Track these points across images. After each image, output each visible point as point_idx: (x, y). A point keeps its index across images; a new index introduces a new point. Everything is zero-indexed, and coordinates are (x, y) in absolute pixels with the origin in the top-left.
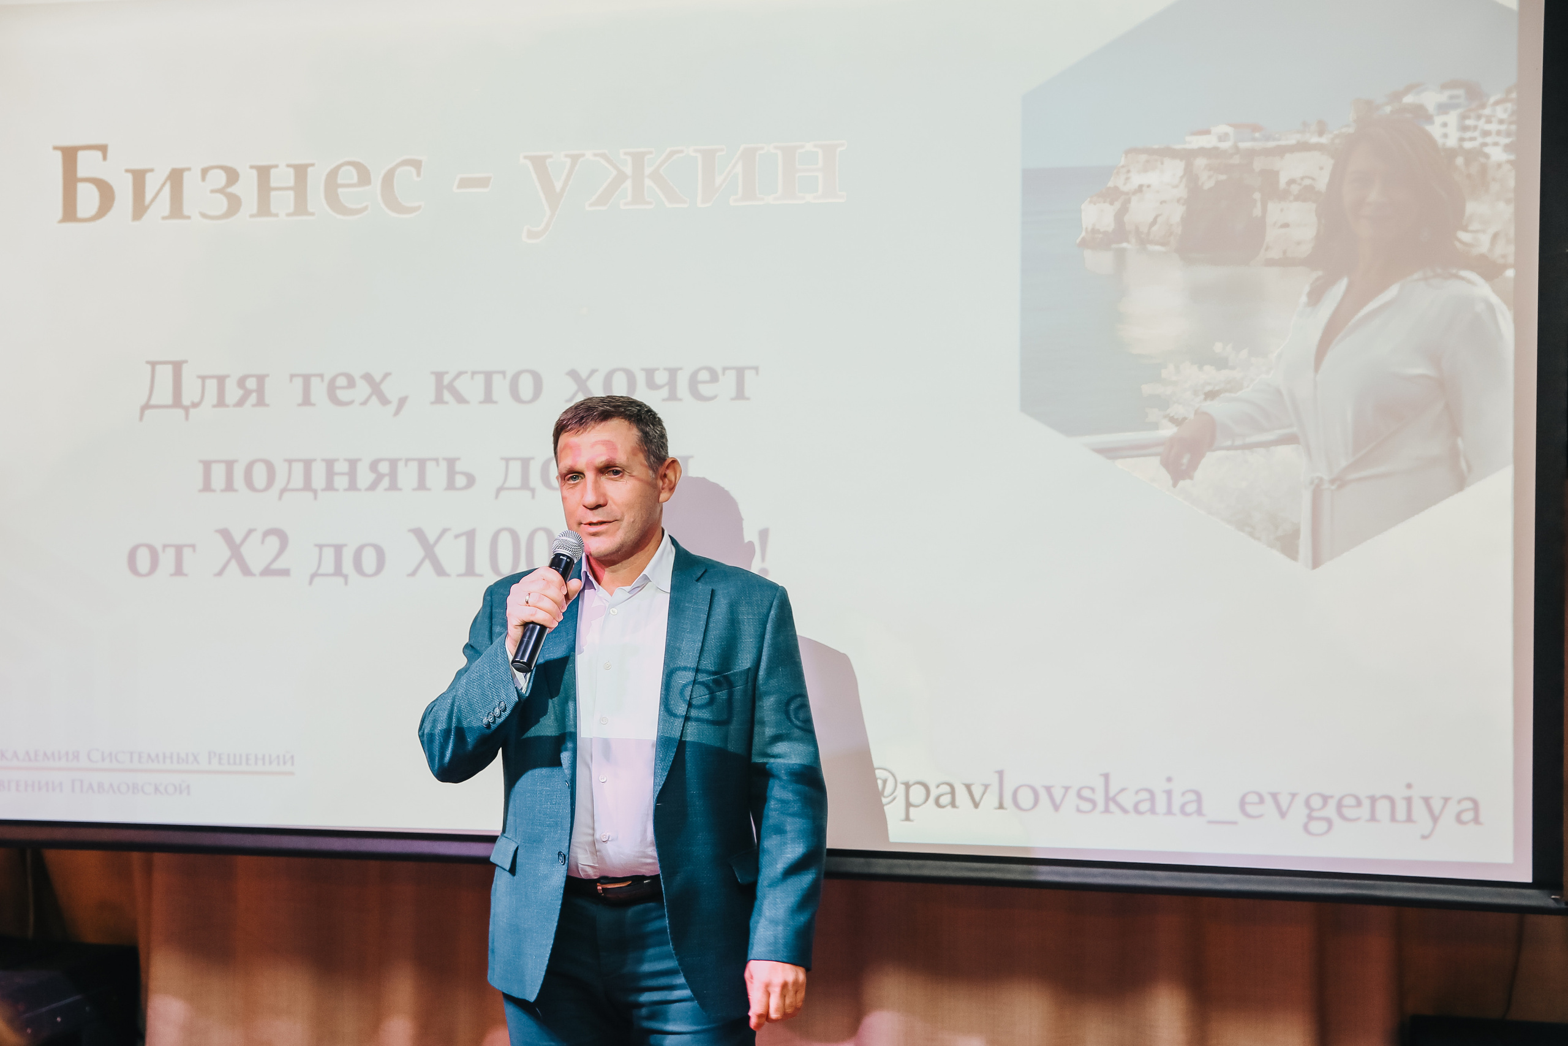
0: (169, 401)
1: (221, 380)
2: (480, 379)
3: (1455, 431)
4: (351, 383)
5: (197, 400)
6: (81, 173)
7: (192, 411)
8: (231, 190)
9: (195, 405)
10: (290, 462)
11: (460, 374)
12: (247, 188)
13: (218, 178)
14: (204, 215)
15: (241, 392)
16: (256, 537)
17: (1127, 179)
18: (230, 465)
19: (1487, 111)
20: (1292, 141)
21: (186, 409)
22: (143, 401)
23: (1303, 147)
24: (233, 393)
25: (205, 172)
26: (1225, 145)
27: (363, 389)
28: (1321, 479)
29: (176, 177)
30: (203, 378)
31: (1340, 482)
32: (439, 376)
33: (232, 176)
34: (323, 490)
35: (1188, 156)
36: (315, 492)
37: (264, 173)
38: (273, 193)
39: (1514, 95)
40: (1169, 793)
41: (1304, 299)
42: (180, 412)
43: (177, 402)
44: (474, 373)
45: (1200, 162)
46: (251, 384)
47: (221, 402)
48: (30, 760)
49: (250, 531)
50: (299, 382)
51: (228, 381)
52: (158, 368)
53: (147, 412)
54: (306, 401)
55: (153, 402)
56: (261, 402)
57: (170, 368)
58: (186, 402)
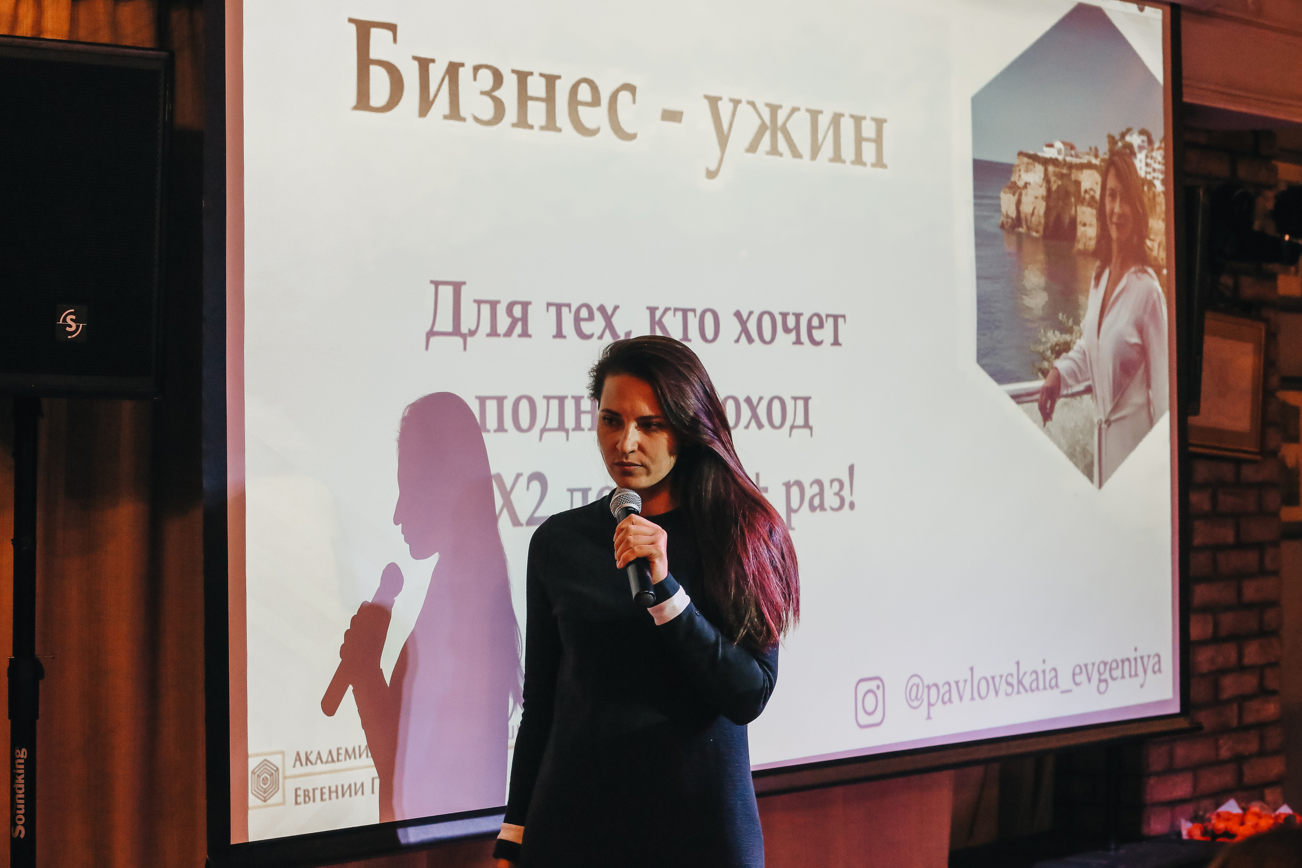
0: (450, 329)
1: (494, 305)
2: (679, 315)
3: (1149, 386)
4: (591, 318)
5: (473, 328)
6: (374, 54)
7: (469, 339)
8: (496, 94)
9: (472, 333)
10: (548, 398)
11: (667, 310)
12: (508, 92)
13: (486, 78)
14: (477, 119)
15: (509, 321)
16: (523, 481)
17: (1020, 176)
18: (500, 400)
19: (1154, 154)
20: (1084, 160)
21: (464, 337)
22: (428, 328)
23: (1089, 166)
24: (504, 322)
25: (476, 69)
26: (1060, 158)
27: (599, 322)
28: (1101, 420)
29: (453, 69)
30: (479, 302)
31: (1108, 422)
32: (652, 310)
33: (498, 78)
34: (573, 430)
35: (1045, 162)
36: (567, 431)
37: (522, 77)
38: (530, 103)
39: (1163, 145)
40: (1044, 672)
41: (1093, 283)
42: (459, 340)
43: (456, 331)
44: (676, 310)
45: (1051, 169)
46: (517, 311)
47: (493, 333)
48: (333, 761)
49: (519, 476)
50: (553, 310)
51: (499, 306)
52: (441, 288)
53: (433, 340)
54: (559, 334)
55: (436, 329)
56: (525, 334)
57: (450, 289)
58: (464, 329)
